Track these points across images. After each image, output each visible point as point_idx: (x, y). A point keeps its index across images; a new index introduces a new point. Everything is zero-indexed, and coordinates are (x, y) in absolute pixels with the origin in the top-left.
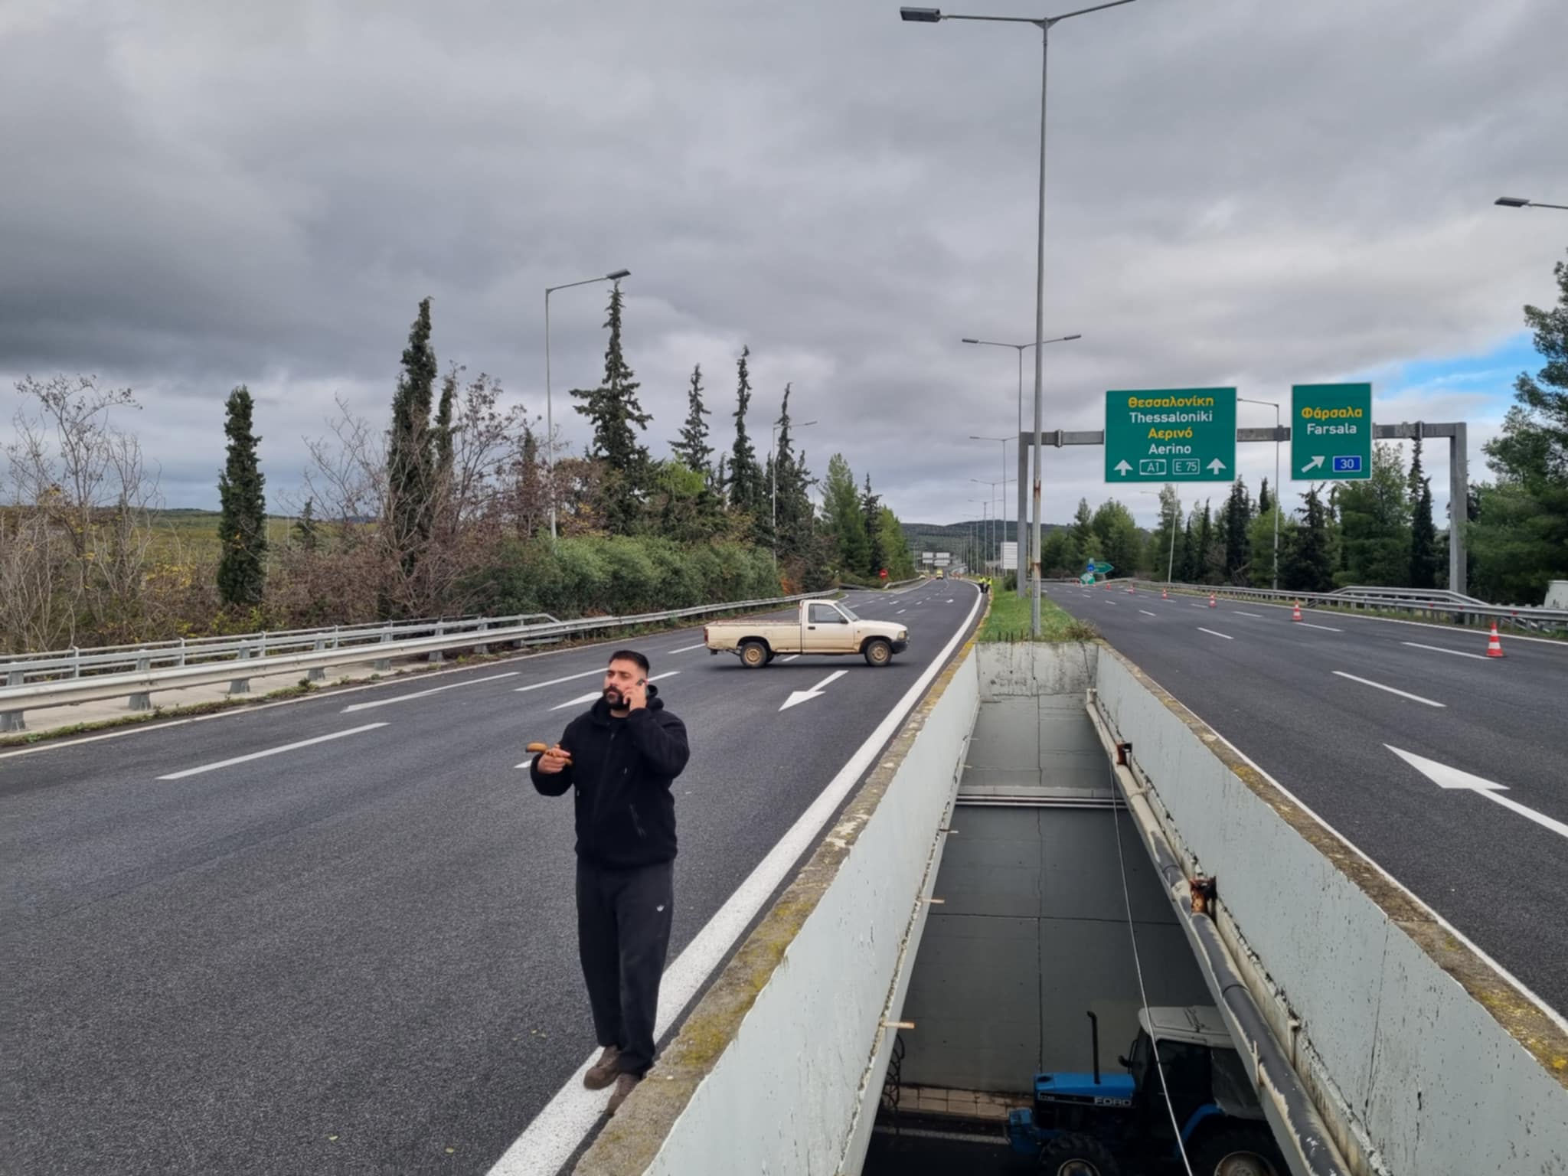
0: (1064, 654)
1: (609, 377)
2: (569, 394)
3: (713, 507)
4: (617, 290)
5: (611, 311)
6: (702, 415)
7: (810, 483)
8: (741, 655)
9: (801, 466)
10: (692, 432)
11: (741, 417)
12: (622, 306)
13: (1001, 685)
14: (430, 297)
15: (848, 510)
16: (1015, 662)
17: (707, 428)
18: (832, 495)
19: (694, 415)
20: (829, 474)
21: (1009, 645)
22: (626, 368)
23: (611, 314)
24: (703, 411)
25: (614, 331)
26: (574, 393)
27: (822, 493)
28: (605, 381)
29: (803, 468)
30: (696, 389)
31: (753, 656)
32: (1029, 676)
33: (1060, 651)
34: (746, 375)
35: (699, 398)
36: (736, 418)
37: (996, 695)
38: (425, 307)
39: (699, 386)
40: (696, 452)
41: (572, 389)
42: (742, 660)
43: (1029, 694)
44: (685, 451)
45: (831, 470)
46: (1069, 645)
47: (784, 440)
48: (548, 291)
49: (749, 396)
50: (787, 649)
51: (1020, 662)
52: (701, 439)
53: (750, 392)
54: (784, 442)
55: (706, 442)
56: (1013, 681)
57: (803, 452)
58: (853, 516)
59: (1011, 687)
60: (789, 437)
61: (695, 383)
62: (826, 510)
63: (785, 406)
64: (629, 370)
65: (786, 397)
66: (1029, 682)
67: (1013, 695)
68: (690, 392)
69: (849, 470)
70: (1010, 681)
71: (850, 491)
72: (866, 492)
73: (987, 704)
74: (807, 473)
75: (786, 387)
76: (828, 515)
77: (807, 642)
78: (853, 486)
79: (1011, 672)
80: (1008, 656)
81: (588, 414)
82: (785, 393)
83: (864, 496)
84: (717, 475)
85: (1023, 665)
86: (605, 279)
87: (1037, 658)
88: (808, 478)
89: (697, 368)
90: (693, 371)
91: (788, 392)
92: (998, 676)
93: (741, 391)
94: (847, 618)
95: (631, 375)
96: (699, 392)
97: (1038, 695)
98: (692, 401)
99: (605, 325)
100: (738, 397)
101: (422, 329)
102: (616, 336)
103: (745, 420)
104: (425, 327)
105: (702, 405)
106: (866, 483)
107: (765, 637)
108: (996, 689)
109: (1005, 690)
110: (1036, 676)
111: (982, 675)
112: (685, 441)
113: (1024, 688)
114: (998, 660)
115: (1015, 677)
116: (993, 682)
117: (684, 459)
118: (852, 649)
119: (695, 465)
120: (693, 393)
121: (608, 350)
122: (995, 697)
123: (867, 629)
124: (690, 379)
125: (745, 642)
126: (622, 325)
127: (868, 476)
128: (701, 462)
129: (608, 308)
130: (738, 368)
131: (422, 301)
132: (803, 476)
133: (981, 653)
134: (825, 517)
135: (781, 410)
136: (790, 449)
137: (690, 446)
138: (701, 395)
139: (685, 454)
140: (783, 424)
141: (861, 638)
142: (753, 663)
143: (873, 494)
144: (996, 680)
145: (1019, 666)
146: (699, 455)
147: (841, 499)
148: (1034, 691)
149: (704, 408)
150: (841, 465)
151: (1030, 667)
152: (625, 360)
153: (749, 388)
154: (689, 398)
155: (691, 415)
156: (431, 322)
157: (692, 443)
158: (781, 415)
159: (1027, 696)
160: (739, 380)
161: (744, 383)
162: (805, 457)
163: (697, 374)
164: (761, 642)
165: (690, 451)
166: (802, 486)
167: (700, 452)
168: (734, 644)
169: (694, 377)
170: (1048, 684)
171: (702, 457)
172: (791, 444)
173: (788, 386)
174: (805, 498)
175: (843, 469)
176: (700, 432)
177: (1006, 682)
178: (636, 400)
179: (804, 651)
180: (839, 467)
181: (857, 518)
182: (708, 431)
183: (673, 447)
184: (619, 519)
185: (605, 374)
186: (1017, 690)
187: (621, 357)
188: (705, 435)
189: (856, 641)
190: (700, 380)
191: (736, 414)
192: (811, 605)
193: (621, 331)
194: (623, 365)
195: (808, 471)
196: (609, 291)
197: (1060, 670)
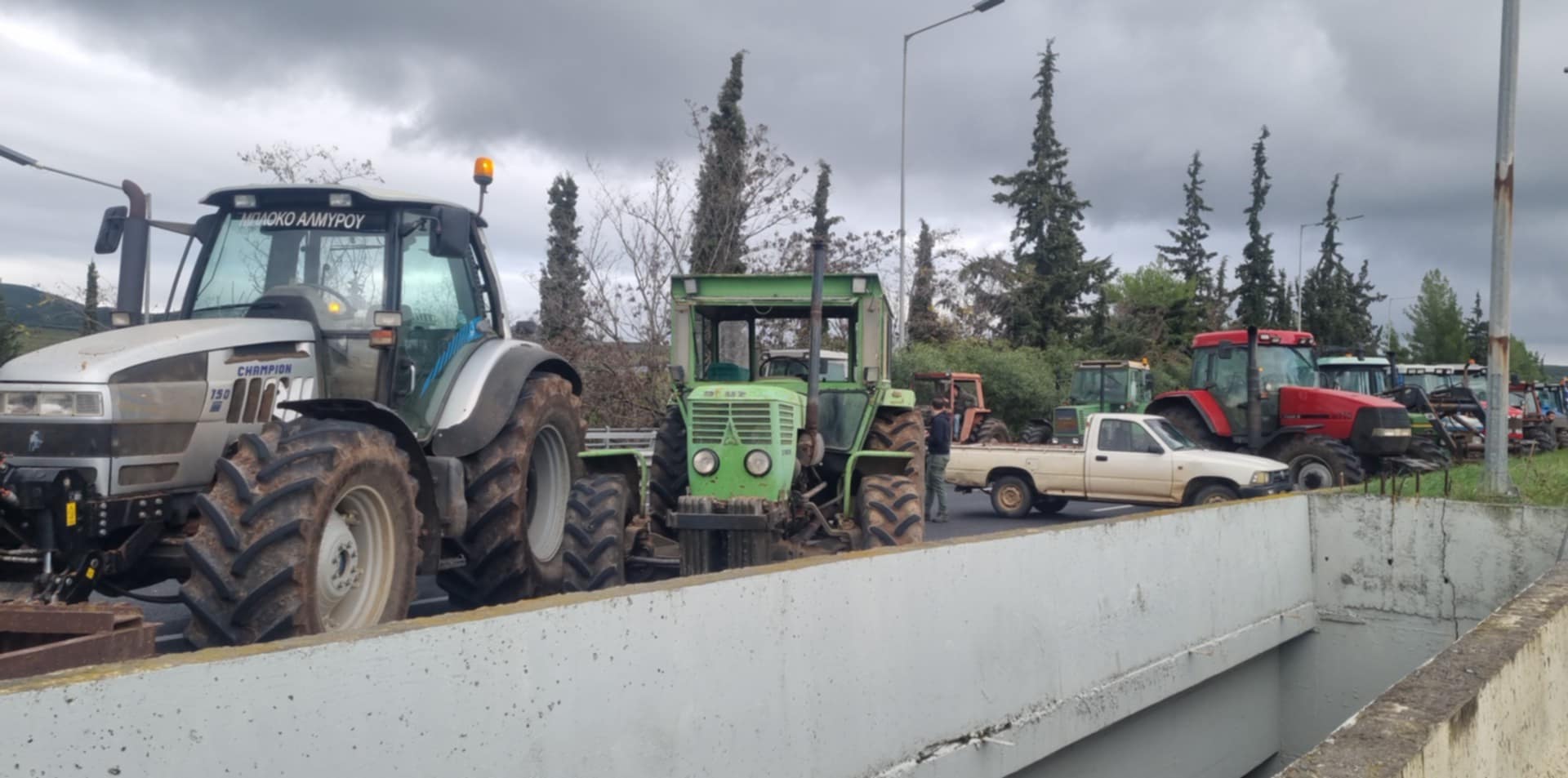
0: (1524, 531)
1: (1036, 157)
2: (990, 181)
3: (1194, 318)
4: (1049, 51)
5: (1041, 78)
6: (1201, 214)
7: (1373, 299)
8: (992, 495)
9: (1362, 278)
10: (1189, 234)
11: (1256, 214)
12: (1055, 70)
13: (1366, 588)
14: (744, 51)
15: (1447, 339)
16: (1400, 538)
17: (1208, 228)
18: (1424, 319)
19: (1191, 213)
20: (1422, 294)
21: (1385, 503)
22: (1058, 145)
23: (1040, 82)
24: (1203, 208)
25: (1044, 101)
26: (996, 180)
27: (1411, 318)
28: (1030, 163)
29: (1365, 282)
30: (1195, 182)
31: (1010, 499)
32: (1434, 573)
33: (1514, 523)
34: (1264, 162)
35: (1198, 193)
36: (1247, 216)
37: (1354, 608)
38: (737, 62)
39: (1199, 178)
40: (1192, 258)
41: (993, 176)
42: (994, 502)
43: (1433, 612)
44: (1178, 257)
45: (1424, 289)
46: (1537, 512)
47: (1329, 245)
48: (907, 38)
49: (1267, 187)
50: (1063, 490)
51: (1413, 541)
52: (1199, 242)
53: (1269, 182)
54: (1329, 248)
55: (1206, 245)
56: (1395, 582)
57: (1366, 262)
58: (1455, 346)
59: (1388, 593)
60: (1336, 240)
61: (1193, 174)
62: (1416, 339)
63: (1331, 203)
64: (1062, 148)
65: (1333, 191)
66: (1433, 587)
67: (1392, 611)
68: (1185, 186)
69: (1451, 289)
70: (1386, 582)
71: (1452, 313)
72: (1474, 316)
73: (1331, 626)
74: (1369, 288)
75: (1333, 179)
76: (1419, 345)
77: (1093, 481)
78: (1457, 308)
79: (1390, 562)
80: (1384, 526)
81: (1011, 205)
82: (1332, 187)
83: (1472, 321)
84: (1215, 283)
85: (1420, 549)
86: (972, 12)
87: (1453, 537)
88: (1371, 294)
89: (1196, 157)
90: (1191, 161)
91: (1336, 186)
92: (1359, 567)
93: (1256, 182)
94: (1163, 445)
95: (1064, 153)
96: (1199, 186)
97: (1455, 619)
98: (1189, 197)
99: (1034, 96)
100: (1252, 189)
101: (733, 90)
102: (1047, 106)
103: (1261, 217)
104: (734, 85)
105: (1201, 201)
106: (1475, 305)
107: (1027, 468)
108: (1353, 595)
109: (1375, 598)
110: (1452, 576)
111: (1320, 561)
112: (1178, 245)
113: (1420, 598)
114: (1359, 534)
115: (1398, 572)
116: (1347, 580)
117: (1176, 267)
118: (1170, 496)
119: (1190, 272)
120: (1190, 186)
121: (1036, 126)
122: (1352, 614)
123: (1195, 465)
124: (1187, 169)
125: (999, 475)
126: (1054, 94)
127: (1478, 296)
128: (1199, 269)
129: (1038, 75)
130: (1253, 154)
131: (733, 55)
132: (1364, 291)
133: (1319, 516)
134: (1415, 347)
135: (1326, 207)
136: (1338, 256)
137: (1185, 251)
138: (1200, 189)
139: (1177, 261)
140: (1328, 225)
141: (1186, 478)
142: (1008, 509)
143: (1484, 319)
144: (1354, 576)
145: (1410, 549)
146: (1196, 262)
147: (1437, 324)
148: (1447, 610)
149: (1206, 204)
150: (1440, 284)
151: (1437, 554)
152: (1058, 137)
153: (1267, 178)
154: (1186, 193)
155: (1187, 214)
156: (744, 79)
157: (1188, 248)
158: (1326, 214)
159: (1427, 617)
160: (1255, 168)
161: (1261, 172)
162: (1368, 268)
163: (1197, 164)
164: (1019, 476)
165: (1184, 256)
166: (1361, 304)
167: (1197, 258)
168: (981, 478)
169: (1192, 168)
170: (1481, 596)
171: (1201, 263)
172: (1338, 250)
173: (1337, 177)
174: (1366, 318)
175: (1442, 288)
176: (1198, 233)
177: (1377, 581)
178: (1069, 183)
179: (1089, 495)
180: (1436, 285)
181: (1459, 346)
182: (1208, 232)
183: (1163, 253)
184: (1034, 327)
185: (1031, 155)
186: (1404, 602)
187: (1053, 132)
188: (1204, 236)
189: (1176, 483)
190: (1199, 171)
191: (1248, 211)
192: (1104, 420)
193: (1054, 101)
194: (1054, 142)
195: (1371, 284)
196: (1039, 54)
197: (1515, 568)
